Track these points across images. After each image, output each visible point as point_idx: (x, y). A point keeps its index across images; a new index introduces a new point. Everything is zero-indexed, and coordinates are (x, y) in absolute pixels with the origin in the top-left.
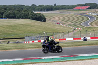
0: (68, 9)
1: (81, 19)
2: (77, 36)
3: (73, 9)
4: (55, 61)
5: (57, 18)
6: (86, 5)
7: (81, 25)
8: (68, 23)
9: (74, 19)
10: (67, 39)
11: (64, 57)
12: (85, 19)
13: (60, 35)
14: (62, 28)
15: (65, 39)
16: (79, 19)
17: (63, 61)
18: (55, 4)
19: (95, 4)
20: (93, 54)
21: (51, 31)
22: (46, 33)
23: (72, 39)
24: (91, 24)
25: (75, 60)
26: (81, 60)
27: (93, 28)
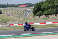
0: (15, 6)
1: (23, 12)
2: (20, 23)
3: (18, 6)
4: (7, 38)
5: (8, 12)
6: (26, 4)
7: (23, 16)
8: (15, 15)
9: (18, 12)
10: (14, 25)
11: (12, 35)
12: (25, 12)
13: (10, 22)
14: (11, 18)
15: (13, 25)
16: (21, 12)
17: (12, 38)
18: (7, 4)
19: (31, 4)
20: (30, 34)
21: (5, 20)
22: (2, 21)
23: (18, 24)
24: (28, 16)
25: (19, 37)
26: (22, 37)
27: (30, 18)
